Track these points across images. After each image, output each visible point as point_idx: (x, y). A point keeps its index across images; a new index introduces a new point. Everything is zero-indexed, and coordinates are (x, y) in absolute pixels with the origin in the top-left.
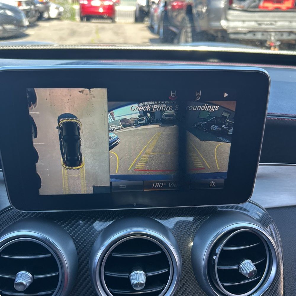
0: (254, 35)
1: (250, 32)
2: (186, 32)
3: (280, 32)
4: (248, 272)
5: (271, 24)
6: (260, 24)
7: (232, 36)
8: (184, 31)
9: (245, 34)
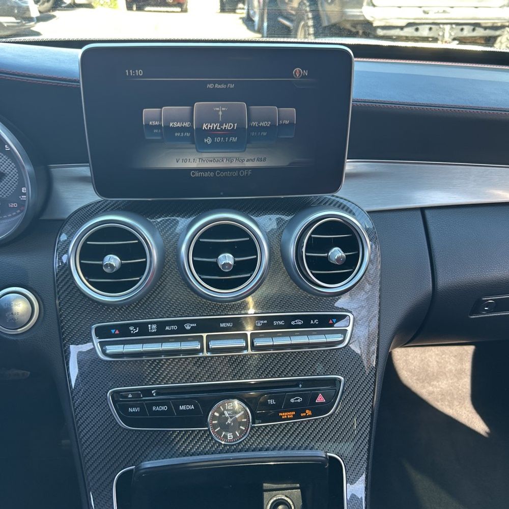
0: (417, 30)
1: (410, 25)
2: (306, 25)
3: (457, 24)
4: (336, 258)
5: (444, 12)
6: (425, 12)
7: (380, 32)
8: (302, 23)
9: (402, 28)
